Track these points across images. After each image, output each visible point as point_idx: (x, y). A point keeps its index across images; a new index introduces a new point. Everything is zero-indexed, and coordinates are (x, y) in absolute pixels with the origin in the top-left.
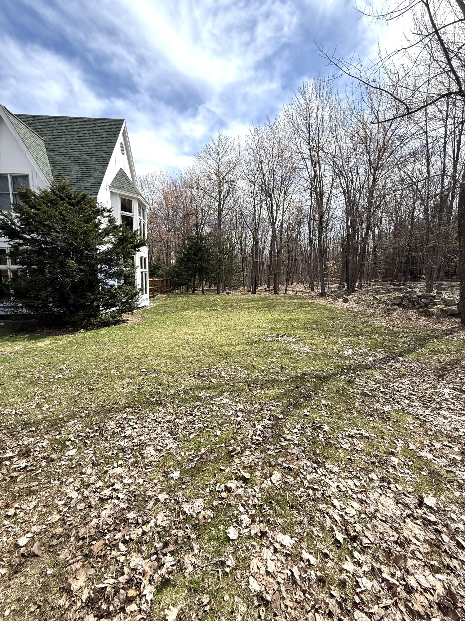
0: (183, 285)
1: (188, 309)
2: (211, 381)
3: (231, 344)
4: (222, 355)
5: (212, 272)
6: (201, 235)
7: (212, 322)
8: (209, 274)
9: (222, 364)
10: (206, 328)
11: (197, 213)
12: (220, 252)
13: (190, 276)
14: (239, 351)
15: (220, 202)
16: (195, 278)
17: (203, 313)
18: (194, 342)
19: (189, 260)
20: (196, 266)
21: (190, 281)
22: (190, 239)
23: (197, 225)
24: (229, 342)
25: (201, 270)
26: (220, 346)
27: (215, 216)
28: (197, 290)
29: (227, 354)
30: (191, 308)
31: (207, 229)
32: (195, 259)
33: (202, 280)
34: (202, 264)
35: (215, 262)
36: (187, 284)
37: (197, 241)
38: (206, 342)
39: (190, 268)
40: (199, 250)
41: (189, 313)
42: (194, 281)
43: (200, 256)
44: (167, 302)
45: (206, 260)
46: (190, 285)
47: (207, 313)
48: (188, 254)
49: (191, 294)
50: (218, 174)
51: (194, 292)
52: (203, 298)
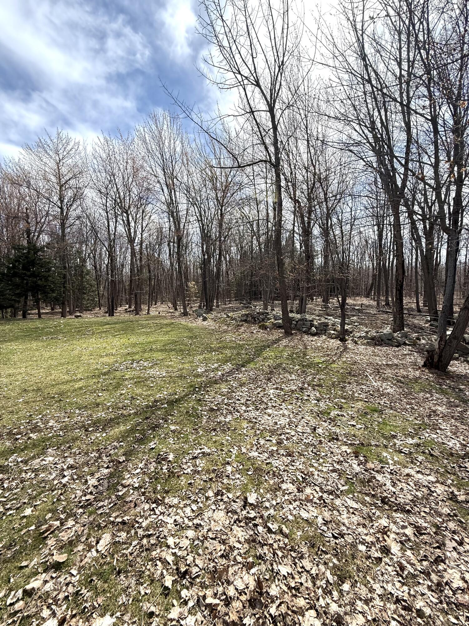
0: (6, 308)
1: (10, 341)
2: (29, 438)
3: (70, 381)
4: (54, 398)
5: (53, 291)
6: (35, 245)
7: (47, 355)
8: (48, 293)
9: (53, 411)
10: (35, 364)
11: (28, 216)
12: (65, 268)
13: (19, 296)
14: (81, 388)
15: (61, 208)
16: (26, 298)
17: (34, 345)
18: (11, 387)
19: (15, 275)
20: (27, 283)
21: (19, 302)
22: (18, 248)
23: (28, 232)
24: (67, 377)
25: (36, 289)
26: (53, 385)
27: (56, 223)
28: (29, 314)
29: (61, 394)
30: (16, 338)
31: (45, 239)
32: (25, 274)
33: (37, 301)
34: (36, 282)
35: (58, 279)
36: (12, 306)
37: (29, 252)
38: (32, 383)
39: (17, 286)
40: (33, 263)
41: (13, 346)
42: (26, 302)
43: (34, 271)
45: (44, 276)
46: (18, 308)
47: (40, 344)
48: (14, 267)
49: (19, 319)
50: (59, 176)
51: (24, 316)
52: (38, 324)
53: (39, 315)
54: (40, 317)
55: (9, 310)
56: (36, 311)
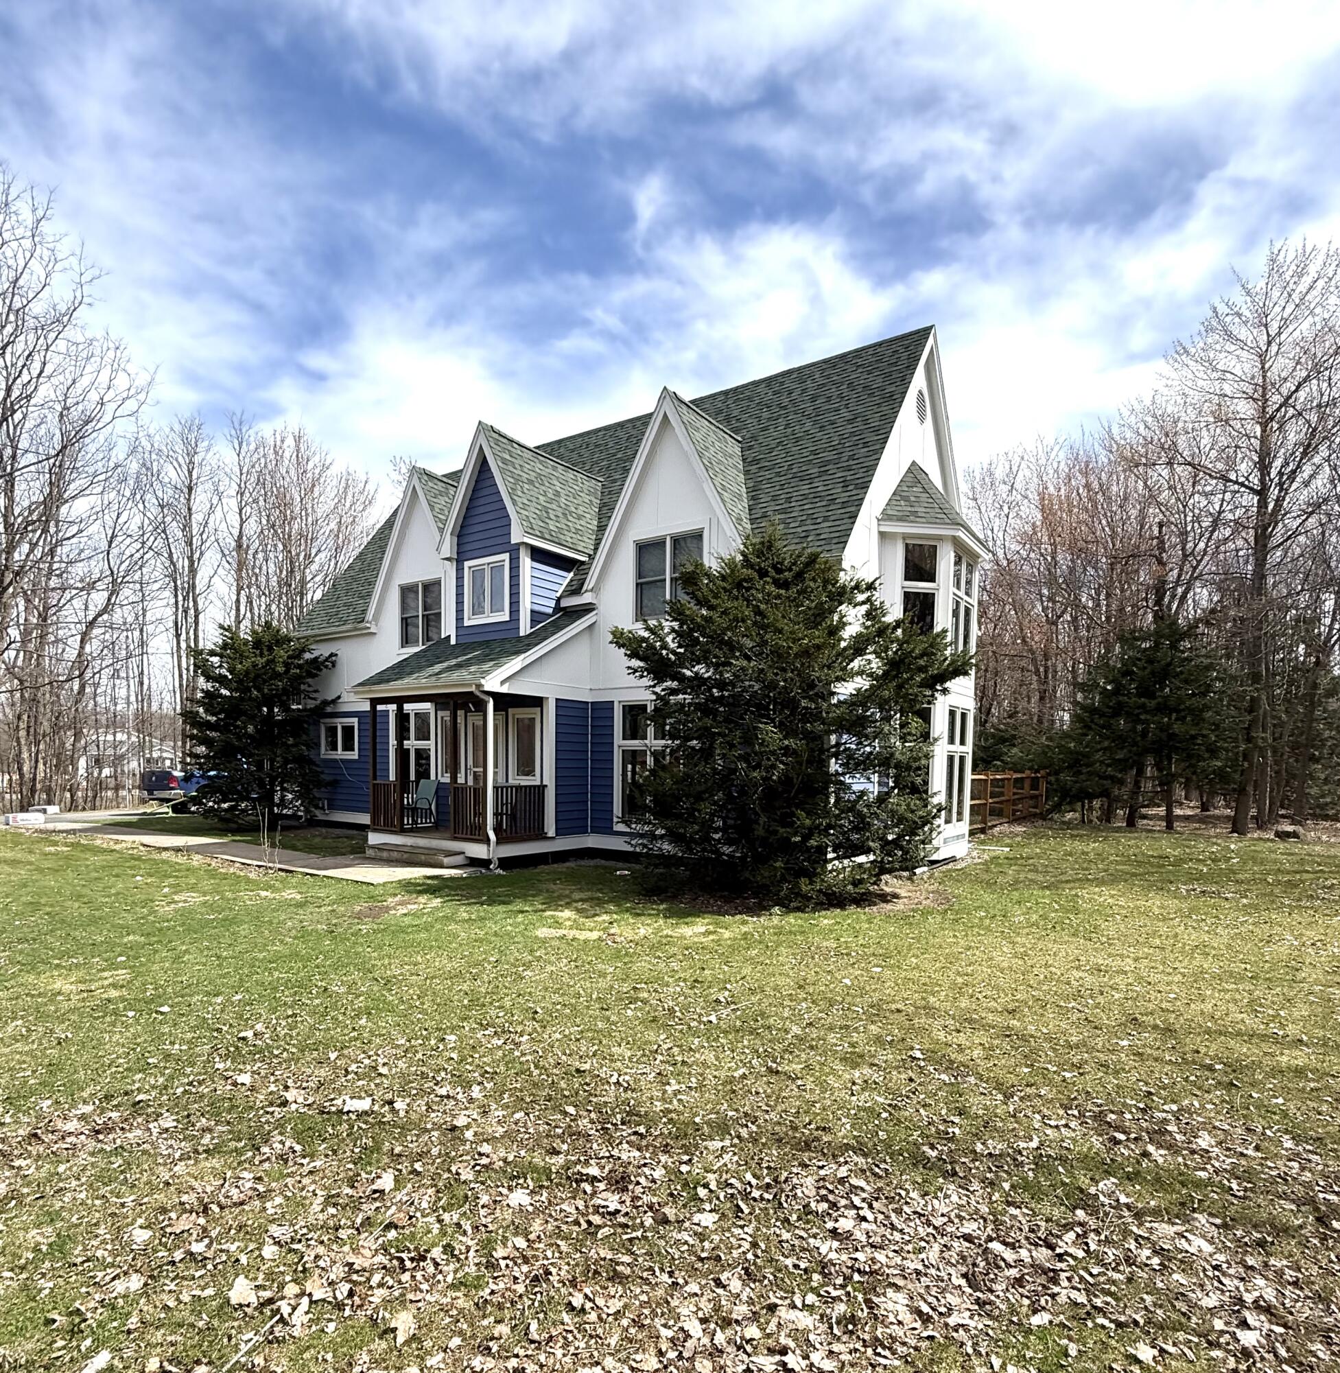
0: (1091, 797)
1: (1101, 882)
2: (1145, 1154)
3: (1264, 1037)
4: (1211, 1068)
5: (1213, 752)
6: (1175, 622)
7: (1192, 938)
8: (1200, 758)
9: (1207, 1105)
10: (1159, 956)
11: (1161, 547)
12: (1256, 677)
13: (1124, 765)
14: (1299, 1072)
15: (1262, 493)
16: (1141, 772)
17: (1155, 902)
18: (1101, 999)
19: (1117, 711)
20: (1144, 734)
21: (1121, 782)
22: (1128, 638)
23: (1160, 589)
24: (1251, 1022)
25: (1164, 748)
26: (1208, 1031)
27: (1243, 543)
28: (1145, 817)
29: (1235, 1067)
30: (1112, 879)
31: (1203, 597)
32: (1143, 706)
33: (1166, 783)
34: (1169, 725)
35: (1230, 716)
36: (1105, 793)
37: (1157, 644)
38: (1151, 1006)
39: (1120, 740)
40: (1164, 674)
41: (1105, 895)
42: (1137, 784)
43: (1166, 698)
44: (1026, 852)
45: (1190, 710)
46: (1118, 799)
47: (1173, 904)
48: (1116, 692)
49: (1118, 830)
50: (1261, 392)
51: (1131, 823)
52: (1167, 846)
53: (1170, 819)
54: (1170, 827)
55: (1096, 803)
56: (1162, 811)
